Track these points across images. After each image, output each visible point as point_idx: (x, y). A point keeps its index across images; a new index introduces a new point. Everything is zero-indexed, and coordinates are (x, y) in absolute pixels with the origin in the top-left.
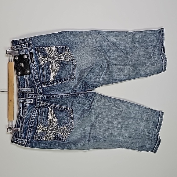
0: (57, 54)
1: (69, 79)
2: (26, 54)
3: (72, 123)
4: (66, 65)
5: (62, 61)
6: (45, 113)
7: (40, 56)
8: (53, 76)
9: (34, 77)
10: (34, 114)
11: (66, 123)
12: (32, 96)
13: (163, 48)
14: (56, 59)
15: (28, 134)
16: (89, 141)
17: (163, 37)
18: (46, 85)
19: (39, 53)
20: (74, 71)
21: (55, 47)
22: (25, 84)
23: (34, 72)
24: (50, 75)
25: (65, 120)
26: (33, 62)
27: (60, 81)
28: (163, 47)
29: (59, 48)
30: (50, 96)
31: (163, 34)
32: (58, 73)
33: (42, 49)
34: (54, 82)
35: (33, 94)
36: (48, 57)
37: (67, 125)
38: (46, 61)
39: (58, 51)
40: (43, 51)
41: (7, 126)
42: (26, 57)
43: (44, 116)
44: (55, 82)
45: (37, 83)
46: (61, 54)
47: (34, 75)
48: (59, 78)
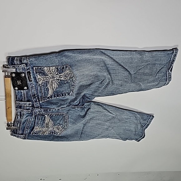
0: (56, 74)
1: (67, 94)
2: (23, 73)
3: (66, 125)
4: (66, 83)
5: (61, 80)
6: (41, 119)
7: (38, 76)
8: (50, 92)
9: (32, 93)
10: (31, 118)
11: (62, 124)
12: (30, 108)
13: (171, 69)
14: (56, 78)
15: (26, 131)
16: (81, 137)
17: (174, 58)
18: (44, 100)
19: (37, 73)
20: (73, 87)
21: (54, 68)
22: (22, 97)
23: (31, 89)
24: (48, 91)
25: (60, 121)
26: (31, 81)
27: (58, 96)
28: (171, 67)
29: (59, 69)
30: (47, 110)
31: (175, 55)
32: (56, 89)
33: (40, 69)
34: (51, 97)
35: (30, 106)
36: (46, 77)
37: (62, 125)
38: (45, 80)
39: (57, 71)
40: (42, 70)
41: (5, 122)
42: (23, 75)
43: (41, 122)
44: (53, 97)
45: (35, 99)
46: (61, 74)
47: (32, 91)
48: (57, 94)
